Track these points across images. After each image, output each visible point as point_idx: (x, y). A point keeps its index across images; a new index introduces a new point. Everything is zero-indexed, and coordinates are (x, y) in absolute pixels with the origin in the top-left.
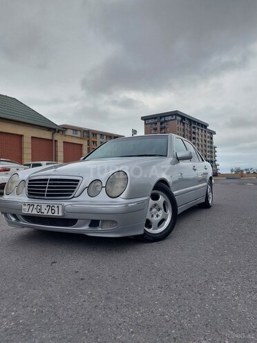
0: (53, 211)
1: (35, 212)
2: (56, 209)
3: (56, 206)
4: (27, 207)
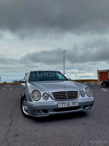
0: (75, 104)
1: (66, 106)
2: (76, 103)
3: (76, 102)
4: (61, 105)
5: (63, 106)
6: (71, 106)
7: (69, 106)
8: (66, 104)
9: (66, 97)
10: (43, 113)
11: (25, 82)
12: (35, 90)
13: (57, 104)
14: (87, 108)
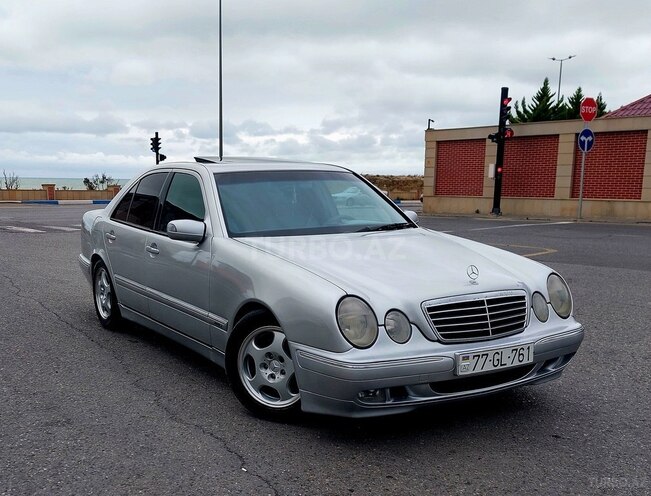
0: (521, 358)
1: (489, 367)
2: (526, 352)
4: (471, 362)
5: (478, 370)
6: (509, 365)
7: (499, 367)
8: (490, 357)
9: (486, 325)
10: (387, 403)
11: (201, 240)
12: (348, 296)
13: (455, 360)
14: (551, 369)
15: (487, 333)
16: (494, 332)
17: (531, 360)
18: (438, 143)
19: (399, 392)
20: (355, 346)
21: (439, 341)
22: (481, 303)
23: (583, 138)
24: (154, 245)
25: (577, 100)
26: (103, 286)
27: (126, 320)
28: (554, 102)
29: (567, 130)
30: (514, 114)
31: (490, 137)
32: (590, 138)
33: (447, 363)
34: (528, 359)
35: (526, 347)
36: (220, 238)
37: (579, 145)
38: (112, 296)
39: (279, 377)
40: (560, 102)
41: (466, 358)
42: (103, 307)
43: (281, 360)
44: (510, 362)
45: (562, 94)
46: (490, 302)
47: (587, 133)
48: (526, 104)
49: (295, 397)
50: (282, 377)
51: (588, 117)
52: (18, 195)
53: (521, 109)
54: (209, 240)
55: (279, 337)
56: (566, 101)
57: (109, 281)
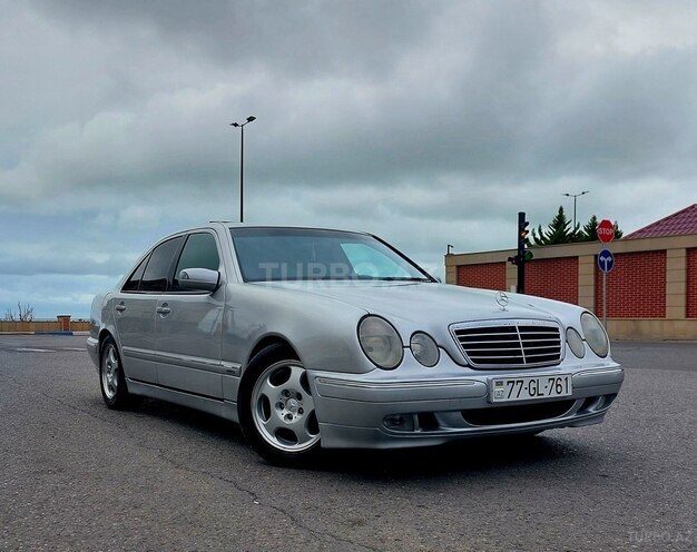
0: (559, 389)
1: (525, 396)
2: (564, 383)
4: (505, 388)
5: (513, 398)
6: (546, 396)
7: (536, 397)
8: (526, 385)
9: (519, 353)
10: (416, 432)
11: (213, 289)
12: (369, 315)
13: (488, 385)
14: (592, 410)
15: (521, 361)
16: (529, 360)
17: (570, 393)
18: (458, 267)
19: (428, 420)
20: (378, 366)
21: (469, 366)
22: (513, 329)
23: (602, 259)
24: (165, 305)
25: (592, 227)
26: (110, 363)
27: (134, 395)
28: (570, 229)
29: (586, 253)
30: (532, 242)
31: (510, 259)
32: (609, 259)
33: (479, 387)
34: (567, 392)
35: (563, 378)
36: (234, 284)
37: (598, 265)
38: (120, 373)
39: (297, 417)
40: (576, 229)
41: (499, 384)
42: (109, 386)
43: (299, 397)
44: (548, 393)
45: (578, 222)
46: (522, 329)
47: (606, 254)
48: (543, 231)
49: (314, 438)
50: (299, 417)
51: (606, 238)
52: (32, 326)
53: (538, 236)
54: (223, 287)
55: (296, 373)
56: (582, 229)
57: (117, 356)
